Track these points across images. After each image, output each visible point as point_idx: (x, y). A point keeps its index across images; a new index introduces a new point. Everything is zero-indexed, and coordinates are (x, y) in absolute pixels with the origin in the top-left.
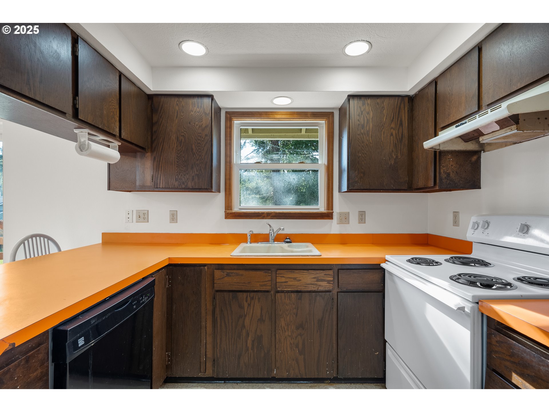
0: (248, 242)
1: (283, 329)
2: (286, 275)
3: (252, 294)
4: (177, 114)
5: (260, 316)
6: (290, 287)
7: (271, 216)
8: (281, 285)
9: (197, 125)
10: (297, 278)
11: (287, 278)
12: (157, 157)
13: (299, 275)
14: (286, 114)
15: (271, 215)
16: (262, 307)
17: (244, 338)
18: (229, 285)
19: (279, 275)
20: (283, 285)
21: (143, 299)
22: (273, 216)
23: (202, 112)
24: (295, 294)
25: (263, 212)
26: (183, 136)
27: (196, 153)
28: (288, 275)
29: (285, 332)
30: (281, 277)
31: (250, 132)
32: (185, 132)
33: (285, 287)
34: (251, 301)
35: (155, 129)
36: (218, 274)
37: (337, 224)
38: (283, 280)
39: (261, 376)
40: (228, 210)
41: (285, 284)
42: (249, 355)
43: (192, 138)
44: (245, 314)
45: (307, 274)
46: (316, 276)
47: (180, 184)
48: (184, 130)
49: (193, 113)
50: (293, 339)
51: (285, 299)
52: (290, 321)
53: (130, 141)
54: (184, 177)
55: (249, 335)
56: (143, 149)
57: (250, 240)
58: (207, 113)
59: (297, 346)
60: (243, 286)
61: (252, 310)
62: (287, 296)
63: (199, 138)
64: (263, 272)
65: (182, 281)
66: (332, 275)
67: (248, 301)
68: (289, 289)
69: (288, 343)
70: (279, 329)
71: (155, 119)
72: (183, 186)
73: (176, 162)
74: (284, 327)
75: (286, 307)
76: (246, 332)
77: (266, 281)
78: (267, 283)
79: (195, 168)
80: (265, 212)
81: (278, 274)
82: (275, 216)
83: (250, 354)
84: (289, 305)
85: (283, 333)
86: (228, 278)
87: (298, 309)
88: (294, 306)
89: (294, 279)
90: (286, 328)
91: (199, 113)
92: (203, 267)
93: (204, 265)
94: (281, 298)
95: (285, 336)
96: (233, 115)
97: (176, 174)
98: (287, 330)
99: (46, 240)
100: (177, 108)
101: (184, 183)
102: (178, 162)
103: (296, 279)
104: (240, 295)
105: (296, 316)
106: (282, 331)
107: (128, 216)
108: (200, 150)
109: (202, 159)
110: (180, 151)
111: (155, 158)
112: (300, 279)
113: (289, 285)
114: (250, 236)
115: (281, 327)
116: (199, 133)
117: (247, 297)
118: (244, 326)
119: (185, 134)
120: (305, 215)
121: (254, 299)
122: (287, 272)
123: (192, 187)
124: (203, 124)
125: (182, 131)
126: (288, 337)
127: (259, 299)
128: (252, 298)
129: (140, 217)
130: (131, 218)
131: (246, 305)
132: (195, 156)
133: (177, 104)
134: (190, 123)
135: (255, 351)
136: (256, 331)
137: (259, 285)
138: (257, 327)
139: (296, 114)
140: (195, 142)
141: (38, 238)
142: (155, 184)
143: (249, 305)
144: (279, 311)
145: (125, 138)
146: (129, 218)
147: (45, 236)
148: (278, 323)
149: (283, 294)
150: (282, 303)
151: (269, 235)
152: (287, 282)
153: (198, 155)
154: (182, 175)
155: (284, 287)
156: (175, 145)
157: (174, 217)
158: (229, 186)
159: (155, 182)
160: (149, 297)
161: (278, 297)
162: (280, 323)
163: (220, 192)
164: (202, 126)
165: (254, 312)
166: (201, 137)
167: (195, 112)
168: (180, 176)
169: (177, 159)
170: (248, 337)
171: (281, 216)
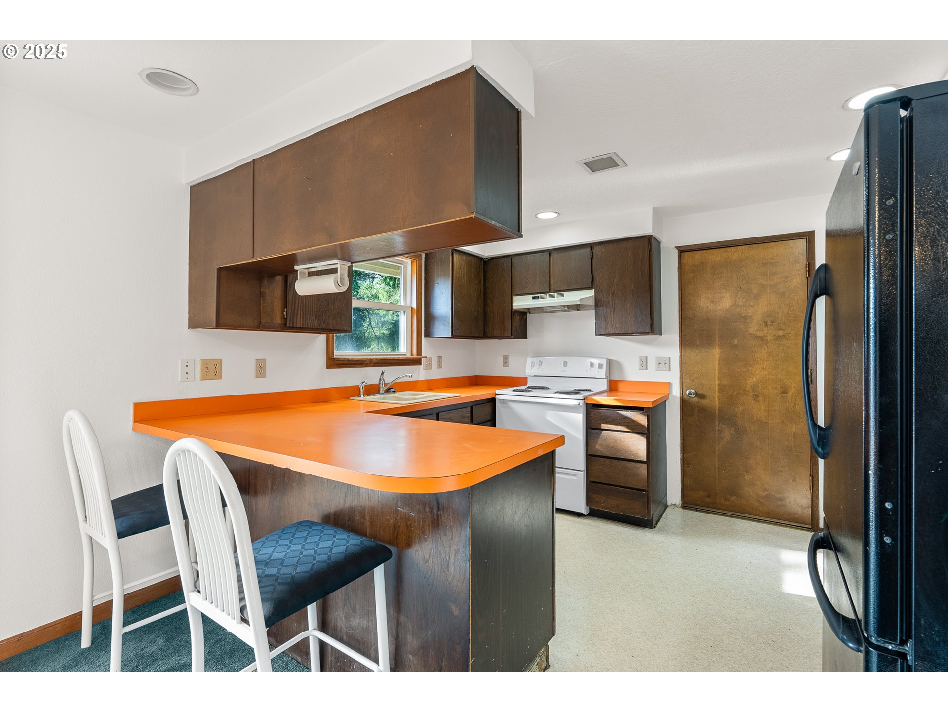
0: (361, 395)
7: (374, 364)
37: (424, 370)
47: (320, 324)
57: (363, 393)
101: (324, 322)
107: (187, 370)
114: (364, 388)
129: (207, 371)
130: (191, 373)
146: (187, 373)
151: (380, 385)
157: (261, 369)
171: (382, 363)
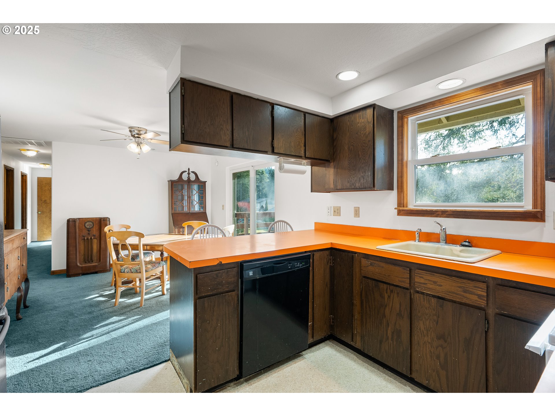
0: (416, 240)
1: (422, 332)
2: (425, 276)
3: (392, 287)
4: (349, 129)
5: (399, 311)
6: (429, 290)
7: (447, 215)
8: (420, 286)
9: (362, 134)
10: (438, 282)
11: (426, 279)
12: (336, 166)
13: (440, 279)
14: (475, 92)
15: (447, 213)
16: (400, 302)
17: (384, 326)
18: (373, 274)
19: (417, 275)
20: (422, 286)
21: (298, 265)
22: (449, 215)
23: (366, 122)
24: (436, 299)
25: (431, 209)
26: (353, 145)
27: (362, 158)
28: (427, 276)
29: (424, 336)
30: (420, 277)
31: (445, 121)
32: (354, 142)
33: (425, 289)
34: (390, 294)
35: (335, 144)
36: (364, 262)
38: (422, 281)
39: (399, 370)
40: (400, 207)
41: (424, 285)
42: (389, 345)
43: (359, 146)
44: (386, 304)
45: (449, 280)
46: (461, 285)
47: (351, 186)
48: (353, 140)
49: (359, 125)
50: (433, 347)
51: (424, 301)
52: (430, 327)
53: (314, 157)
54: (353, 179)
55: (389, 325)
56: (328, 161)
57: (418, 238)
58: (370, 121)
59: (438, 357)
60: (384, 277)
61: (391, 302)
62: (427, 299)
63: (364, 145)
64: (402, 269)
65: (340, 263)
66: (484, 289)
67: (388, 293)
68: (428, 292)
69: (428, 350)
70: (418, 331)
71: (335, 136)
72: (353, 187)
73: (348, 168)
74: (423, 331)
75: (426, 310)
76: (386, 321)
77: (404, 278)
78: (405, 280)
79: (361, 171)
80: (434, 209)
81: (417, 273)
82: (452, 215)
83: (390, 343)
84: (428, 309)
85: (422, 337)
86: (371, 267)
87: (438, 317)
88: (434, 312)
89: (434, 283)
90: (425, 332)
91: (363, 123)
92: (354, 254)
93: (355, 253)
94: (420, 300)
95: (424, 341)
96: (405, 113)
97: (348, 177)
98: (426, 336)
99: (286, 224)
100: (349, 124)
101: (353, 184)
102: (349, 167)
103: (436, 283)
104: (382, 286)
105: (437, 323)
106: (421, 334)
108: (364, 155)
109: (366, 163)
110: (351, 158)
111: (335, 166)
112: (442, 284)
113: (428, 287)
114: (418, 234)
115: (420, 329)
116: (363, 141)
117: (387, 289)
118: (384, 316)
119: (354, 143)
120: (494, 215)
121: (393, 292)
122: (426, 273)
123: (359, 187)
124: (366, 132)
125: (352, 141)
126: (428, 343)
127: (398, 293)
128: (392, 291)
129: (335, 212)
130: (330, 212)
131: (386, 296)
132: (361, 161)
133: (349, 121)
134: (357, 134)
135: (395, 344)
136: (395, 324)
137: (398, 280)
138: (396, 321)
139: (480, 90)
140: (361, 149)
141: (279, 223)
142: (335, 186)
143: (389, 297)
144: (418, 312)
145: (309, 156)
147: (285, 222)
148: (416, 325)
149: (422, 295)
150: (421, 305)
151: (440, 235)
152: (426, 284)
153: (363, 159)
154: (352, 178)
155: (423, 288)
156: (348, 154)
157: (357, 212)
158: (401, 183)
159: (335, 185)
160: (303, 265)
161: (416, 298)
162: (418, 325)
163: (393, 190)
164: (366, 133)
165: (393, 305)
166: (365, 144)
167: (361, 123)
168: (350, 179)
169: (349, 165)
170: (388, 327)
171: (460, 215)
